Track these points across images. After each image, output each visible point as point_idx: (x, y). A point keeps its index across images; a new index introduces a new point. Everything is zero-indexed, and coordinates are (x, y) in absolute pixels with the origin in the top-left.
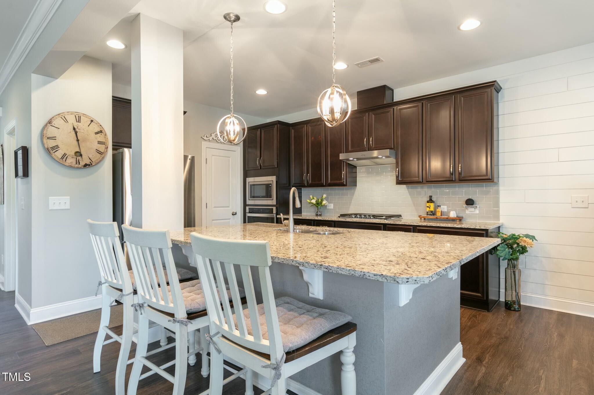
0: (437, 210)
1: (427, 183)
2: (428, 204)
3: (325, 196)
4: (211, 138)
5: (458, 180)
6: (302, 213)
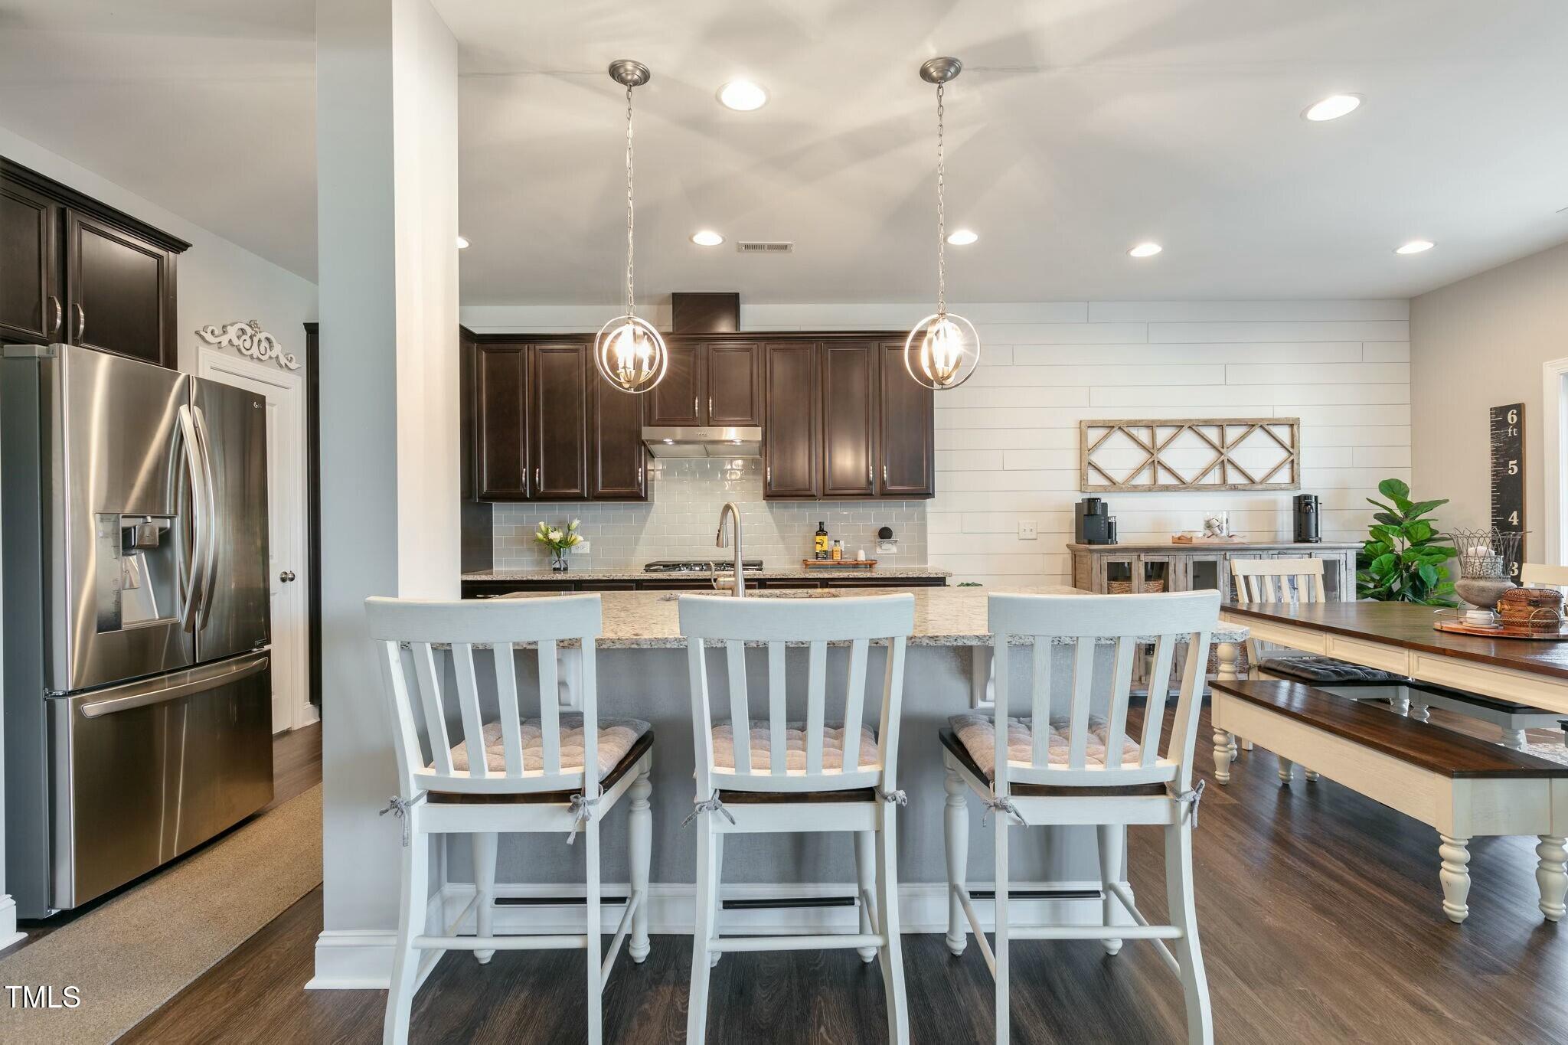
0: (835, 549)
1: (825, 497)
2: (818, 539)
3: (575, 523)
4: (225, 340)
5: (879, 493)
6: (492, 568)
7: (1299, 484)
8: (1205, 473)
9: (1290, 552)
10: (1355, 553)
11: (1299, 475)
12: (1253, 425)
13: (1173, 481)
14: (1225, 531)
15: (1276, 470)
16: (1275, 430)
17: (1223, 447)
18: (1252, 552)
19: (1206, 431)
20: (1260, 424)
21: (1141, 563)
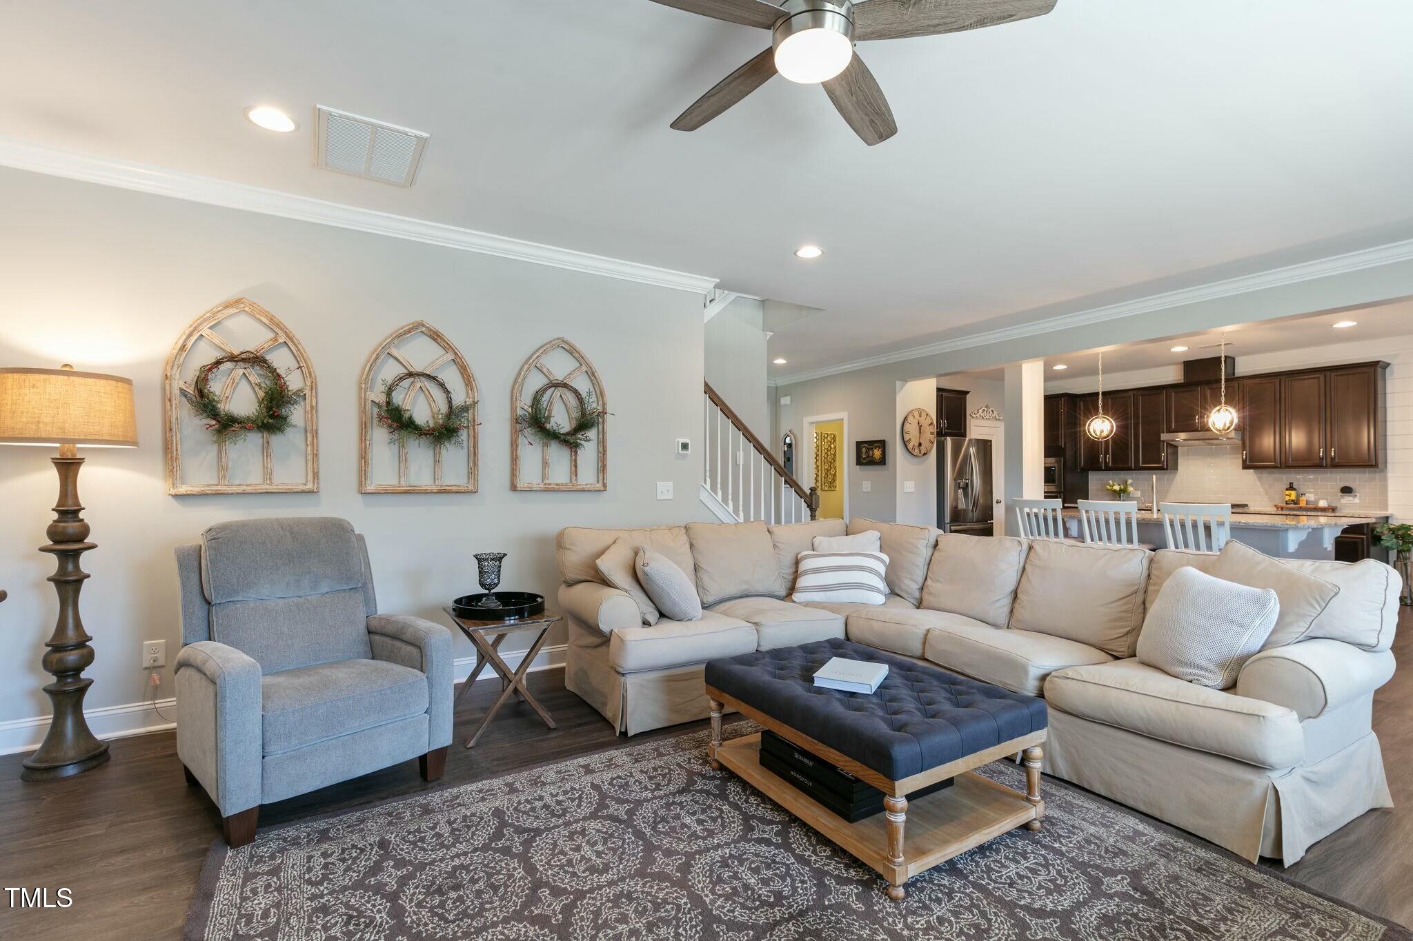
0: (1301, 499)
1: (1289, 468)
2: (1287, 492)
3: (1130, 481)
4: (978, 415)
5: (1330, 464)
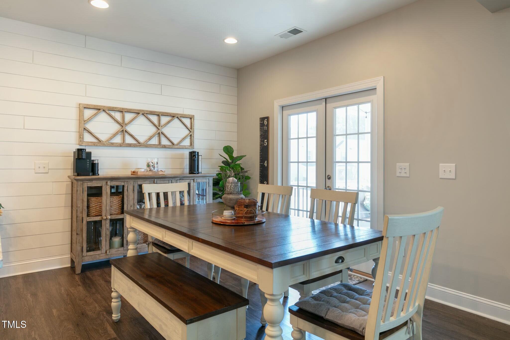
7: (194, 146)
8: (150, 138)
9: (185, 178)
10: (212, 179)
11: (194, 142)
12: (174, 117)
13: (133, 142)
14: (156, 169)
15: (184, 139)
16: (184, 120)
17: (159, 126)
18: (167, 179)
19: (151, 117)
20: (177, 116)
21: (108, 186)
